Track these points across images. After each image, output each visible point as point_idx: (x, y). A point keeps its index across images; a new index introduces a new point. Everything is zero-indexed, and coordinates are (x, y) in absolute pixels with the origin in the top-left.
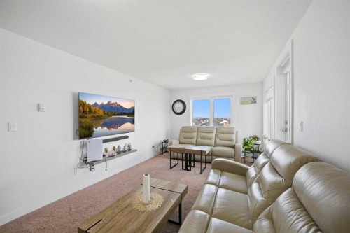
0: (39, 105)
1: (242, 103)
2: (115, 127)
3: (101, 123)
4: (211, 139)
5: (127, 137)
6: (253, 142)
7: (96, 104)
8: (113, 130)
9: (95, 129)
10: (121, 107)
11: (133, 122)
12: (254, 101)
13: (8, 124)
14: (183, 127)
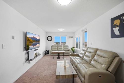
0: (13, 36)
1: (69, 38)
2: (35, 46)
3: (31, 44)
4: (62, 49)
5: (38, 49)
6: (73, 48)
7: (30, 37)
8: (34, 47)
9: (30, 47)
10: (36, 38)
11: (39, 44)
12: (72, 37)
13: (2, 45)
14: (52, 45)
